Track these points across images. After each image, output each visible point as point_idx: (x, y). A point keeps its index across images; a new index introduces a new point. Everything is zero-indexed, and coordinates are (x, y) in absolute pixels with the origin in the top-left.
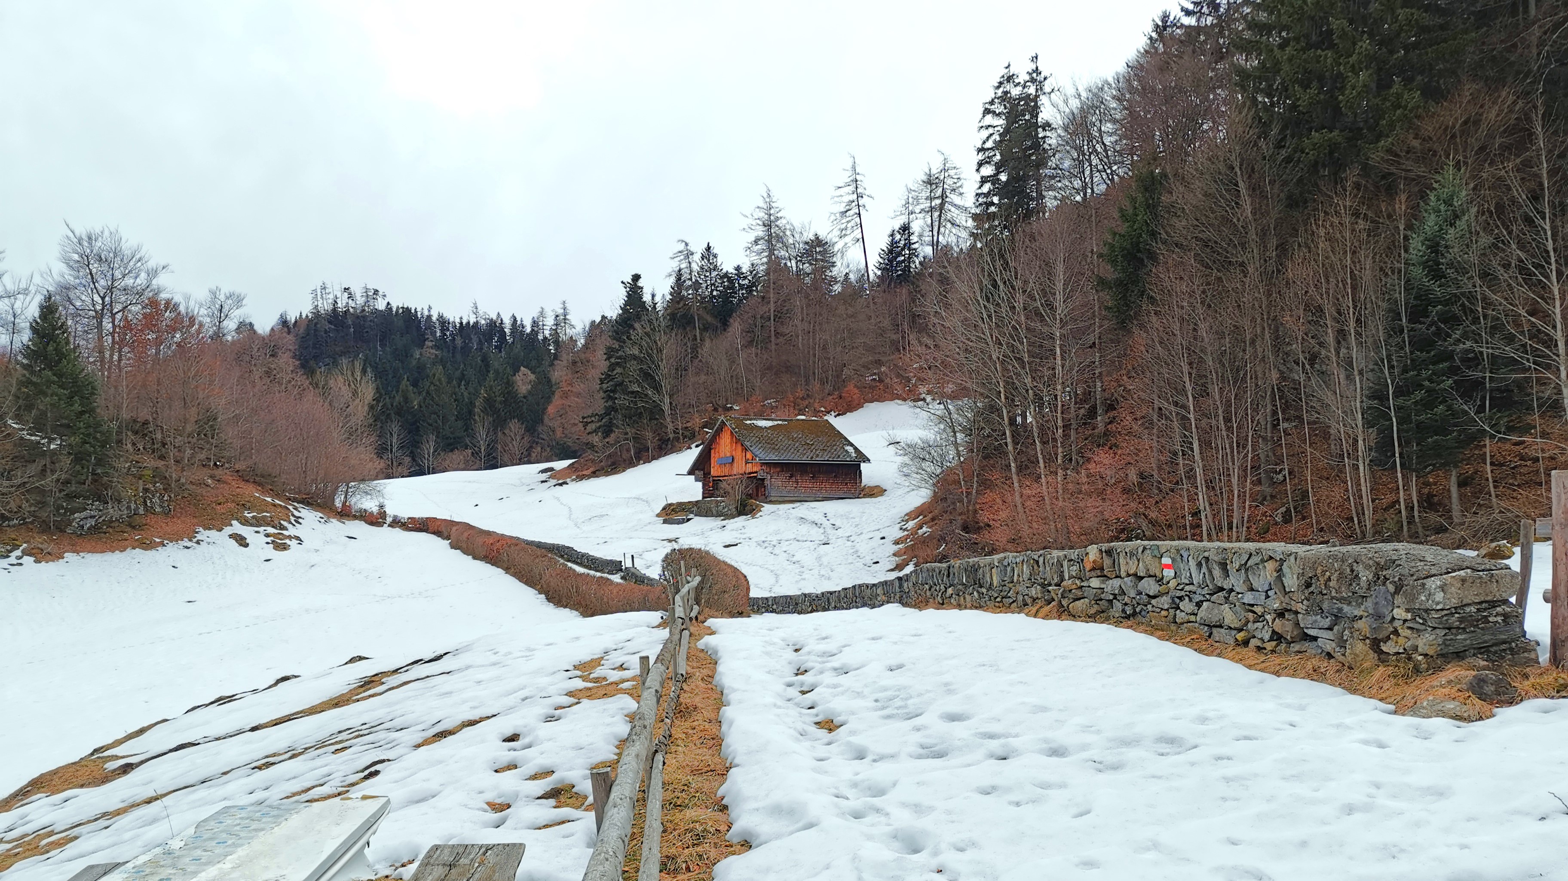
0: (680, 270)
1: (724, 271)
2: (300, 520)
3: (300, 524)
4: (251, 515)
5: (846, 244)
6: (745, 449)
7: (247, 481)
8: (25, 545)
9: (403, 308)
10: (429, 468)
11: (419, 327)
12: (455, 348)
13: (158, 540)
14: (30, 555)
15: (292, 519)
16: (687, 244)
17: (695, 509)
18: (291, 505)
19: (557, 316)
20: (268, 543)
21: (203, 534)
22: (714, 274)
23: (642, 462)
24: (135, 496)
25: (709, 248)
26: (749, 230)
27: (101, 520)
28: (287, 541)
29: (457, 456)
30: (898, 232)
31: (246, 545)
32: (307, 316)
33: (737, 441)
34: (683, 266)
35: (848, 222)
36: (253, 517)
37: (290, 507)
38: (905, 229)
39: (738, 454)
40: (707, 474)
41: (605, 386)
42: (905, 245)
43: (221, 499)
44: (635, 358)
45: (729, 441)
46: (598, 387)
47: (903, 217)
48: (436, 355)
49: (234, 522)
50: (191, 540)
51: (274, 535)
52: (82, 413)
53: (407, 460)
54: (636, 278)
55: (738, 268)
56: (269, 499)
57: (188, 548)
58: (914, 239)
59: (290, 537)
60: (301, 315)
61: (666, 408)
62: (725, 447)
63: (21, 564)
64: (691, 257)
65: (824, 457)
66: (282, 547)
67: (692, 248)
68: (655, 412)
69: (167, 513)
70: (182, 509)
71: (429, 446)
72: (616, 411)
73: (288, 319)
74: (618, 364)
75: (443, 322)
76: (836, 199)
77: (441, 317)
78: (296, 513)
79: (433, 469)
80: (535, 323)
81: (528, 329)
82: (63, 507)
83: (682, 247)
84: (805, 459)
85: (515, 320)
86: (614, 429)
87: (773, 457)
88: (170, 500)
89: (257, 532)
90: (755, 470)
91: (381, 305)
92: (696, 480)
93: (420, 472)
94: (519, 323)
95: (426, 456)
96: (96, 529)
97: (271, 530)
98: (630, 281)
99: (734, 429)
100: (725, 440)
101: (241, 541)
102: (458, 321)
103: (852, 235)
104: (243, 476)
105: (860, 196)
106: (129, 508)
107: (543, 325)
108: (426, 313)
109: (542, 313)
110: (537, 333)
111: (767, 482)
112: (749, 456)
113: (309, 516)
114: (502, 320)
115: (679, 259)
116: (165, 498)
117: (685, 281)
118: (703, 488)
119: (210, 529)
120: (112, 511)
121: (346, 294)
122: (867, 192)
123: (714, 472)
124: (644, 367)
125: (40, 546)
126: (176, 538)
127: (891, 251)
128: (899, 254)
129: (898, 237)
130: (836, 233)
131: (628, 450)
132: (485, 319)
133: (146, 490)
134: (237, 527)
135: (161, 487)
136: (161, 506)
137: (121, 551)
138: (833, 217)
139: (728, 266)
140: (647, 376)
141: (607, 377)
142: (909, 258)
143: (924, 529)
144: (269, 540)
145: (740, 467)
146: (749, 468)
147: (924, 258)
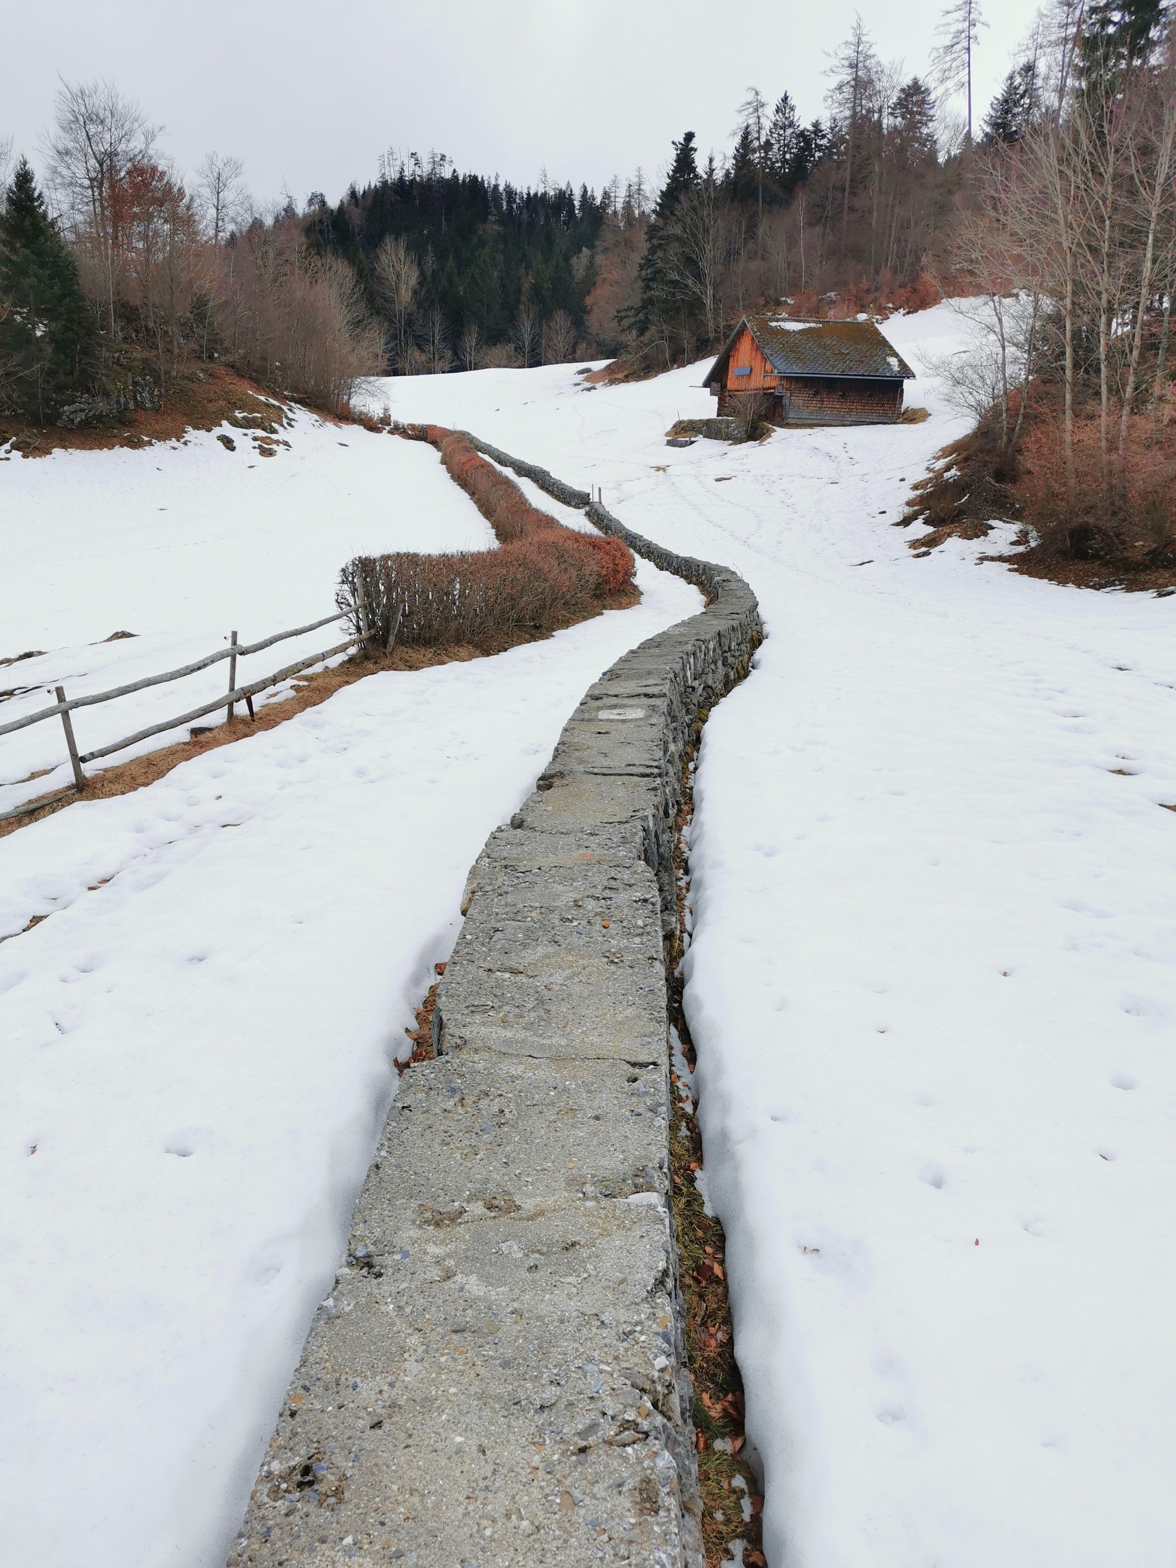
0: (747, 127)
1: (801, 128)
2: (293, 423)
3: (293, 427)
4: (242, 415)
5: (947, 90)
6: (765, 359)
7: (243, 376)
8: (14, 438)
9: (470, 176)
10: (470, 362)
11: (485, 199)
12: (520, 224)
13: (146, 439)
14: (18, 449)
15: (285, 421)
16: (757, 93)
17: (705, 428)
18: (286, 404)
19: (630, 186)
20: (254, 448)
21: (192, 434)
22: (789, 131)
23: (675, 366)
24: (124, 389)
25: (785, 99)
26: (831, 74)
27: (91, 414)
28: (274, 447)
29: (499, 351)
30: (1019, 73)
31: (233, 449)
32: (376, 186)
33: (757, 348)
34: (751, 121)
35: (954, 60)
36: (244, 418)
37: (285, 408)
38: (1029, 69)
39: (758, 364)
40: (724, 387)
41: (644, 273)
42: (1025, 92)
43: (212, 396)
44: (677, 238)
45: (749, 347)
46: (637, 274)
47: (1028, 53)
48: (499, 233)
49: (225, 423)
50: (178, 441)
51: (262, 439)
52: (64, 296)
53: (449, 354)
54: (689, 137)
55: (816, 125)
56: (262, 398)
57: (174, 448)
58: (1039, 82)
59: (277, 442)
60: (370, 185)
61: (708, 302)
62: (744, 355)
63: (8, 459)
64: (760, 110)
65: (858, 371)
66: (267, 453)
67: (763, 98)
68: (695, 306)
69: (157, 410)
70: (173, 405)
71: (471, 340)
72: (653, 304)
73: (357, 189)
74: (660, 245)
75: (510, 193)
76: (941, 29)
77: (508, 187)
78: (290, 415)
79: (475, 364)
80: (606, 195)
81: (598, 202)
82: (52, 399)
83: (750, 97)
84: (834, 372)
85: (585, 191)
86: (649, 326)
87: (796, 370)
88: (160, 396)
89: (245, 435)
90: (773, 384)
91: (447, 174)
92: (712, 394)
93: (460, 367)
94: (589, 194)
95: (468, 350)
96: (86, 424)
97: (260, 433)
98: (682, 141)
99: (755, 332)
100: (745, 346)
101: (228, 443)
102: (525, 191)
103: (956, 78)
104: (238, 370)
105: (972, 24)
106: (118, 402)
107: (615, 197)
108: (493, 182)
109: (615, 183)
110: (608, 206)
111: (786, 401)
112: (768, 367)
113: (303, 417)
114: (571, 191)
115: (747, 112)
116: (156, 393)
117: (752, 141)
118: (719, 403)
119: (198, 429)
120: (102, 406)
121: (413, 160)
122: (982, 19)
123: (730, 385)
124: (687, 250)
125: (28, 440)
126: (163, 436)
127: (1006, 101)
128: (1016, 103)
129: (1018, 80)
130: (936, 75)
131: (663, 352)
132: (554, 189)
133: (135, 384)
134: (227, 428)
135: (151, 380)
136: (152, 402)
137: (109, 449)
138: (934, 54)
139: (805, 123)
140: (690, 262)
141: (648, 263)
142: (1030, 108)
143: (953, 472)
144: (256, 444)
145: (759, 381)
146: (769, 382)
147: (1047, 109)
